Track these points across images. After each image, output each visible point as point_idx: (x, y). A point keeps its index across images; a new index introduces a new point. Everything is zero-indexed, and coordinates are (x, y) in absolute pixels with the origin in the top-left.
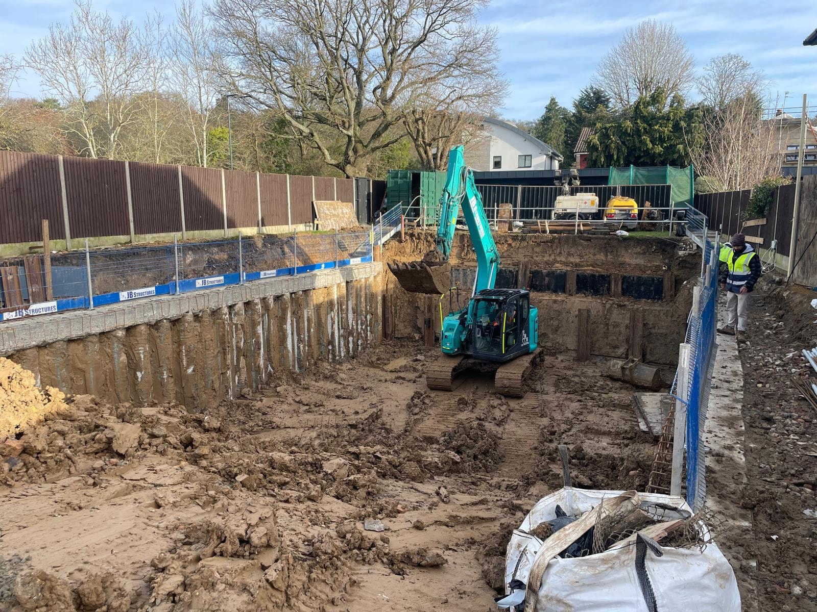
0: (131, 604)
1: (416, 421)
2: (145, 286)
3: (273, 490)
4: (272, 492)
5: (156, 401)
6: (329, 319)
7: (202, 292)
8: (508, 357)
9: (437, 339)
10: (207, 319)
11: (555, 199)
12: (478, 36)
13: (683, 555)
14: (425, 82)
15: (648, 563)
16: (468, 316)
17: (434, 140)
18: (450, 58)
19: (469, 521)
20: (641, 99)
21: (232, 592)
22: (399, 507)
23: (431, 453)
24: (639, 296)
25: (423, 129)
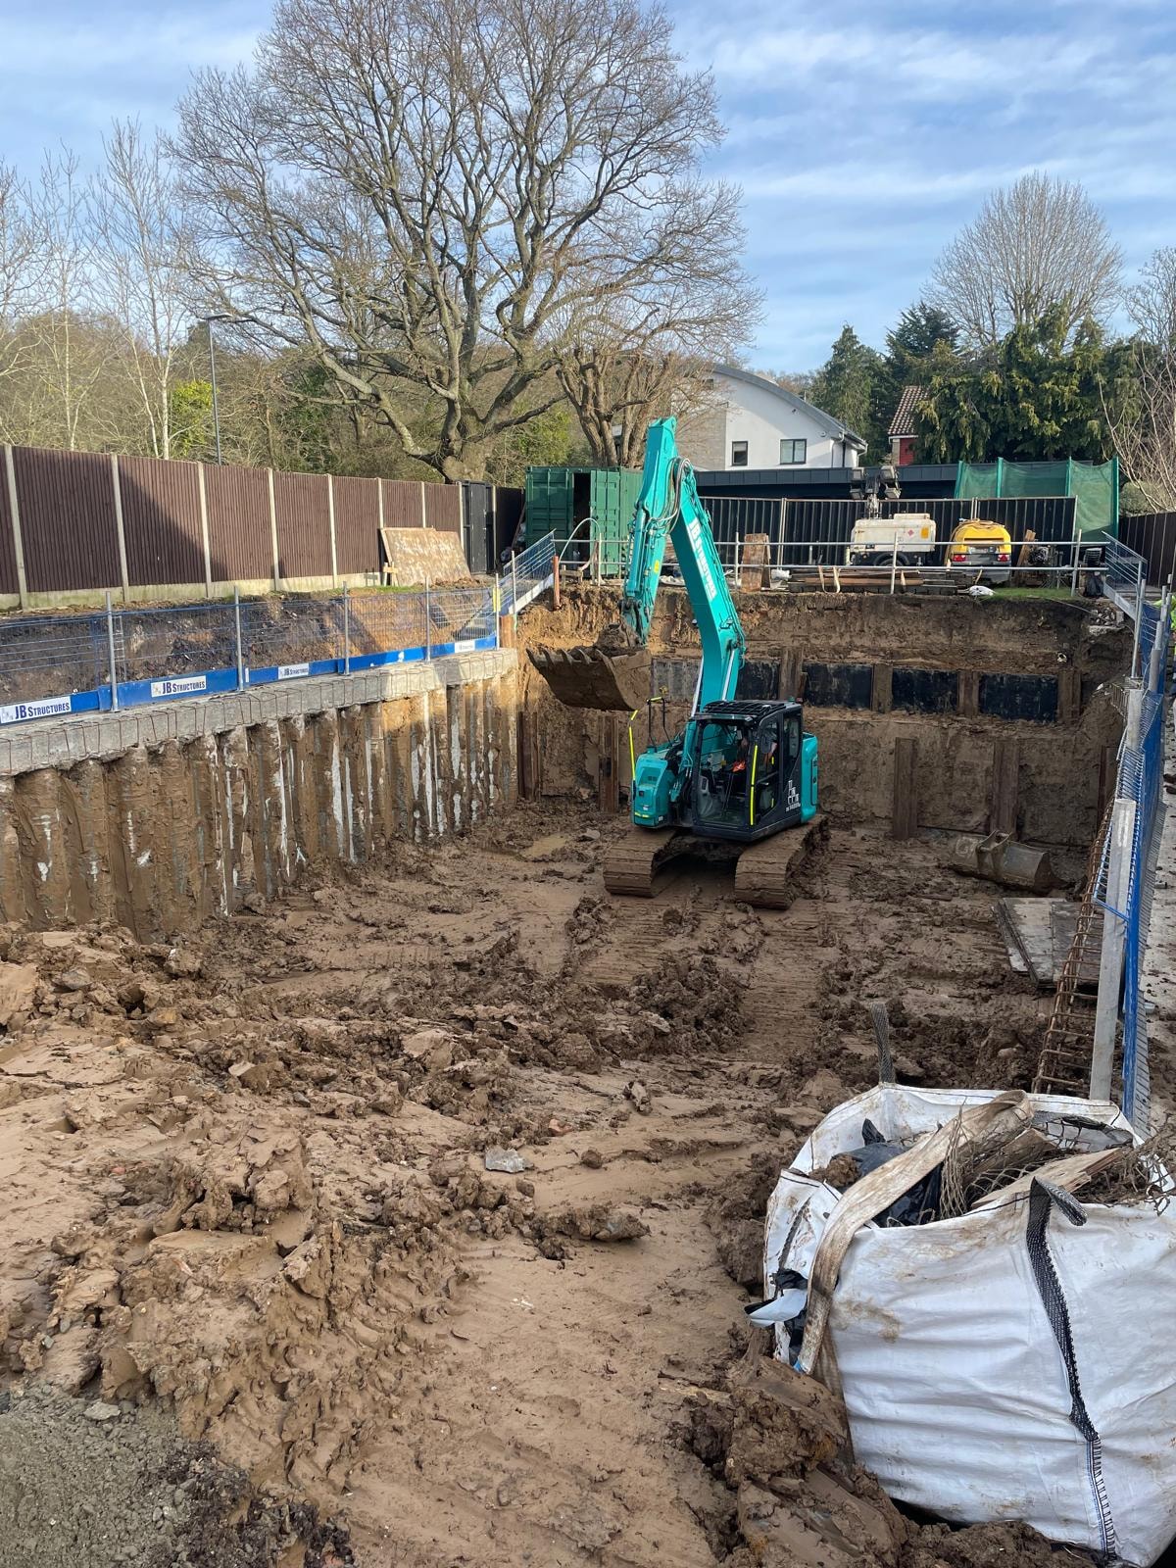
0: (12, 1328)
1: (585, 955)
2: (51, 694)
3: (305, 1093)
4: (302, 1097)
5: (73, 920)
6: (414, 758)
7: (163, 707)
8: (760, 832)
9: (624, 799)
10: (174, 759)
11: (853, 526)
12: (702, 201)
13: (1120, 1219)
14: (598, 292)
15: (1052, 1237)
16: (684, 754)
17: (617, 408)
18: (647, 246)
19: (690, 1150)
20: (1019, 328)
21: (218, 1302)
22: (553, 1124)
23: (614, 1017)
24: (1011, 715)
25: (596, 386)
